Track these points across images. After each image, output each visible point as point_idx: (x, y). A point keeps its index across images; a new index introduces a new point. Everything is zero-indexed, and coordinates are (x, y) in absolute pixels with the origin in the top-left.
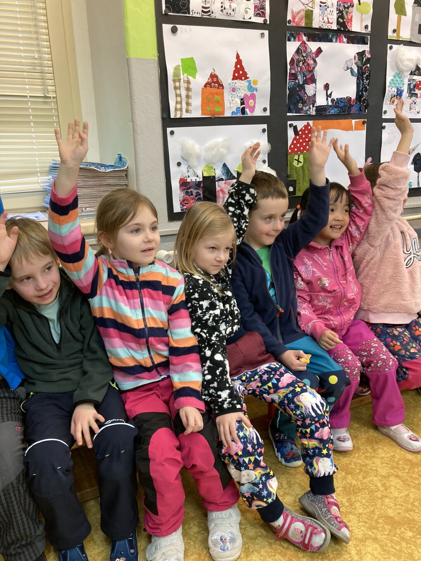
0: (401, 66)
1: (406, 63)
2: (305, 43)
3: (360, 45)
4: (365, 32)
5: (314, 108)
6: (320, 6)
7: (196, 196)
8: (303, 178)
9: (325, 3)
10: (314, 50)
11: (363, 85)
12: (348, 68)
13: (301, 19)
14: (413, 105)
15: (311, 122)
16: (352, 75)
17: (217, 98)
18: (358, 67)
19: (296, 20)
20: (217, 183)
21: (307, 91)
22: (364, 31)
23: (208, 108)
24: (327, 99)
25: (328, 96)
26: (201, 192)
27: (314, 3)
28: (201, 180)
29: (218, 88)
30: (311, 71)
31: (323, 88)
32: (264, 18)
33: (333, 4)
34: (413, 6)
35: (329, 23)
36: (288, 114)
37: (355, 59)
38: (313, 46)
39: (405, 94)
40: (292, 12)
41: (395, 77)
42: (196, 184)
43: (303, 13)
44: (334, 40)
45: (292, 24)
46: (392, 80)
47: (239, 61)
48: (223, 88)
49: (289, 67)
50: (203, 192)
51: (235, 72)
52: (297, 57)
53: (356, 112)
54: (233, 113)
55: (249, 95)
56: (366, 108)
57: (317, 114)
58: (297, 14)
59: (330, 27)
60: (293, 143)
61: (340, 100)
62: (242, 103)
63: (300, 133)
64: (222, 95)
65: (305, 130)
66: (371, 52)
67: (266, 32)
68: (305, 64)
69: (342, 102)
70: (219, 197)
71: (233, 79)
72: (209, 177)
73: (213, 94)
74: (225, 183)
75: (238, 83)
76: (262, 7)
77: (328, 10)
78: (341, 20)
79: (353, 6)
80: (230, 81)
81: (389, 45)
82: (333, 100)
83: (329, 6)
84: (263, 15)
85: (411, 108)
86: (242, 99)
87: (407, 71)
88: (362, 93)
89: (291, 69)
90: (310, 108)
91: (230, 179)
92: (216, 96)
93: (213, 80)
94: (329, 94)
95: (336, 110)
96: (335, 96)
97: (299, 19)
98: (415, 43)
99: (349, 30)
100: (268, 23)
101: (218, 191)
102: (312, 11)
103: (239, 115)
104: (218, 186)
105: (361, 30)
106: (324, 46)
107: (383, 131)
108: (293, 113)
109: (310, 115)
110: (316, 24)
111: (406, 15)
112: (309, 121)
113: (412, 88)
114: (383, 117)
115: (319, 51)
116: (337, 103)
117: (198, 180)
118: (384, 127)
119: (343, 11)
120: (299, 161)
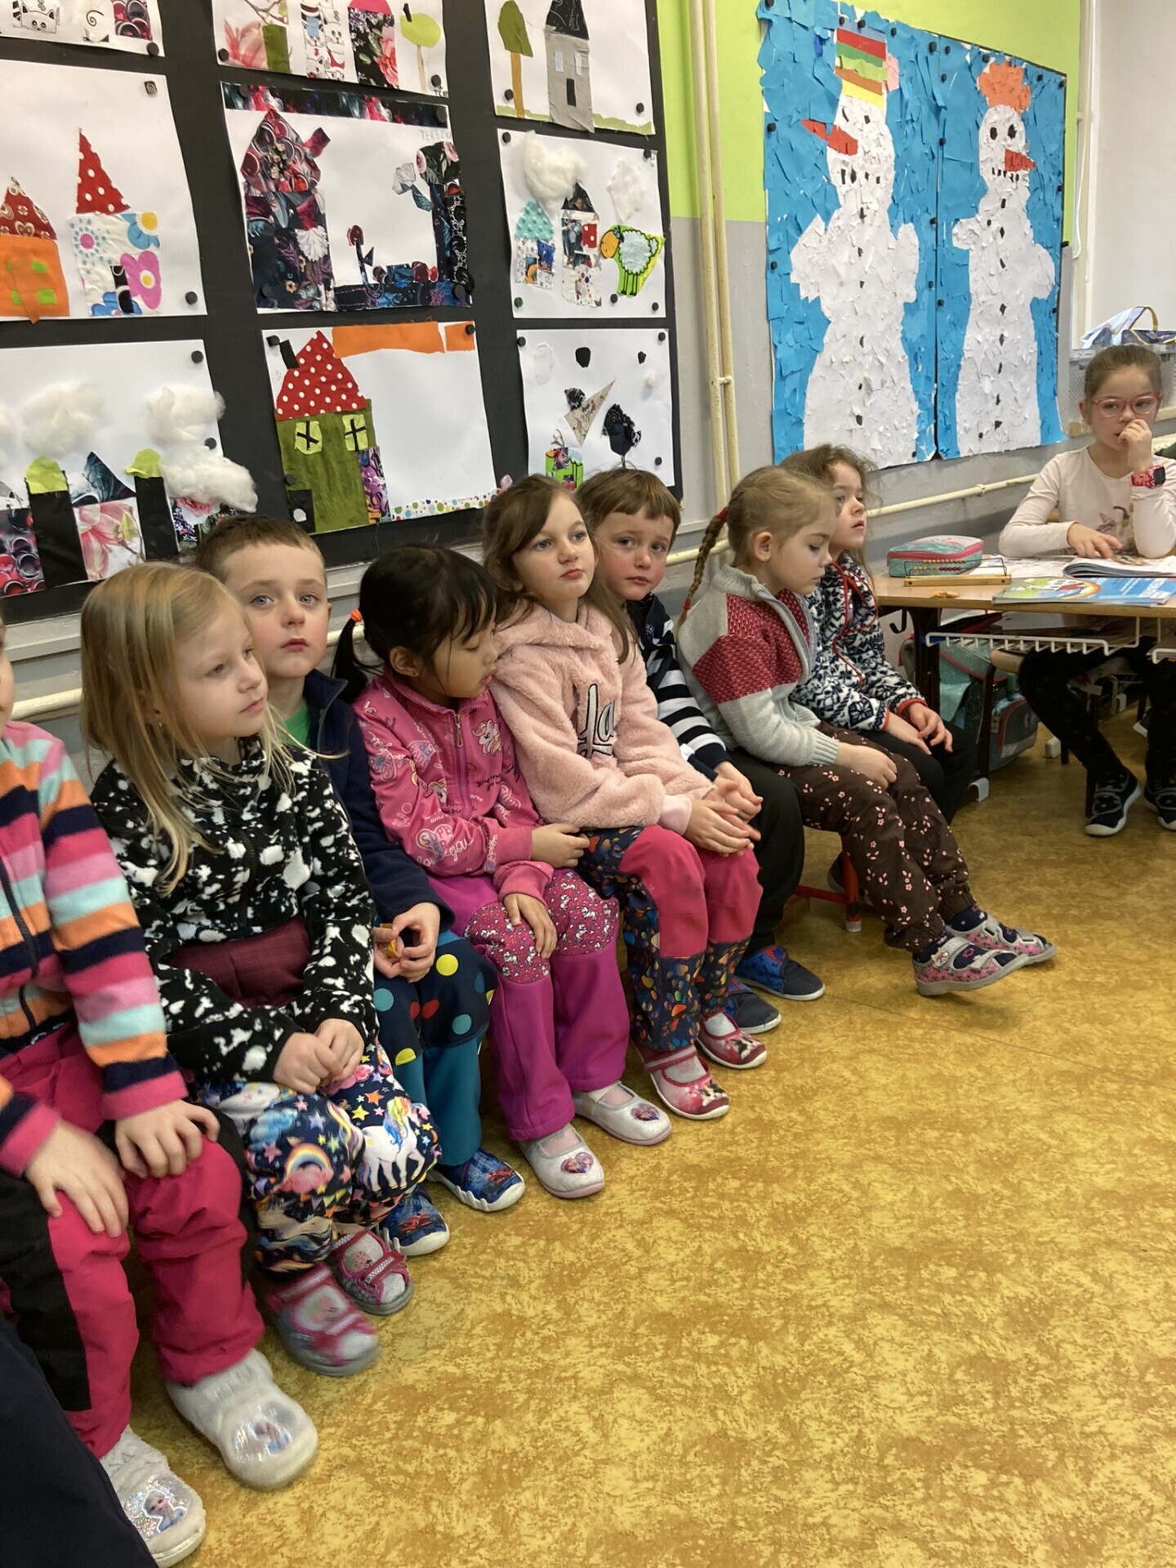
0: (540, 187)
1: (550, 178)
2: (277, 117)
3: (427, 129)
4: (433, 94)
5: (331, 294)
6: (304, 17)
7: (16, 554)
8: (329, 484)
9: (316, 10)
10: (306, 135)
11: (450, 231)
12: (405, 188)
13: (257, 50)
14: (583, 285)
15: (327, 332)
16: (420, 206)
17: (38, 264)
18: (430, 184)
19: (242, 51)
20: (76, 511)
21: (304, 248)
22: (430, 92)
23: (14, 295)
24: (362, 269)
25: (365, 260)
26: (30, 541)
27: (283, 7)
28: (26, 504)
29: (36, 235)
30: (308, 193)
31: (346, 240)
32: (147, 42)
33: (336, 13)
34: (546, 31)
35: (334, 63)
36: (261, 311)
37: (419, 162)
38: (302, 125)
39: (560, 256)
40: (228, 30)
41: (527, 212)
42: (11, 519)
43: (257, 34)
44: (357, 112)
45: (232, 62)
46: (523, 221)
47: (90, 159)
48: (53, 236)
49: (241, 179)
50: (38, 542)
51: (81, 189)
52: (261, 154)
53: (446, 303)
54: (95, 307)
55: (136, 257)
56: (468, 292)
57: (340, 310)
58: (243, 36)
59: (338, 76)
60: (284, 390)
61: (397, 271)
62: (120, 281)
63: (302, 361)
64: (52, 255)
65: (314, 353)
66: (457, 146)
67: (160, 81)
68: (287, 173)
69: (402, 277)
70: (89, 549)
71: (80, 210)
72: (50, 496)
73: (22, 253)
74: (103, 510)
75: (98, 222)
76: (136, 9)
77: (327, 28)
78: (367, 60)
79: (392, 23)
80: (72, 214)
81: (500, 132)
82: (378, 272)
83: (329, 19)
84: (143, 31)
85: (578, 293)
86: (117, 269)
87: (556, 199)
88: (452, 253)
89: (248, 186)
90: (319, 294)
91: (114, 498)
92: (35, 259)
93: (15, 210)
94: (364, 254)
95: (391, 297)
96: (383, 260)
97: (248, 49)
98: (564, 128)
99: (390, 86)
100: (162, 53)
101: (85, 534)
102: (283, 30)
103: (116, 313)
104: (83, 519)
105: (423, 88)
106: (331, 125)
107: (521, 351)
108: (272, 306)
109: (322, 311)
110: (299, 65)
111: (530, 54)
112: (322, 330)
113: (573, 240)
114: (516, 315)
115: (320, 139)
116: (391, 278)
117: (15, 505)
118: (521, 342)
119: (366, 34)
120: (309, 440)
